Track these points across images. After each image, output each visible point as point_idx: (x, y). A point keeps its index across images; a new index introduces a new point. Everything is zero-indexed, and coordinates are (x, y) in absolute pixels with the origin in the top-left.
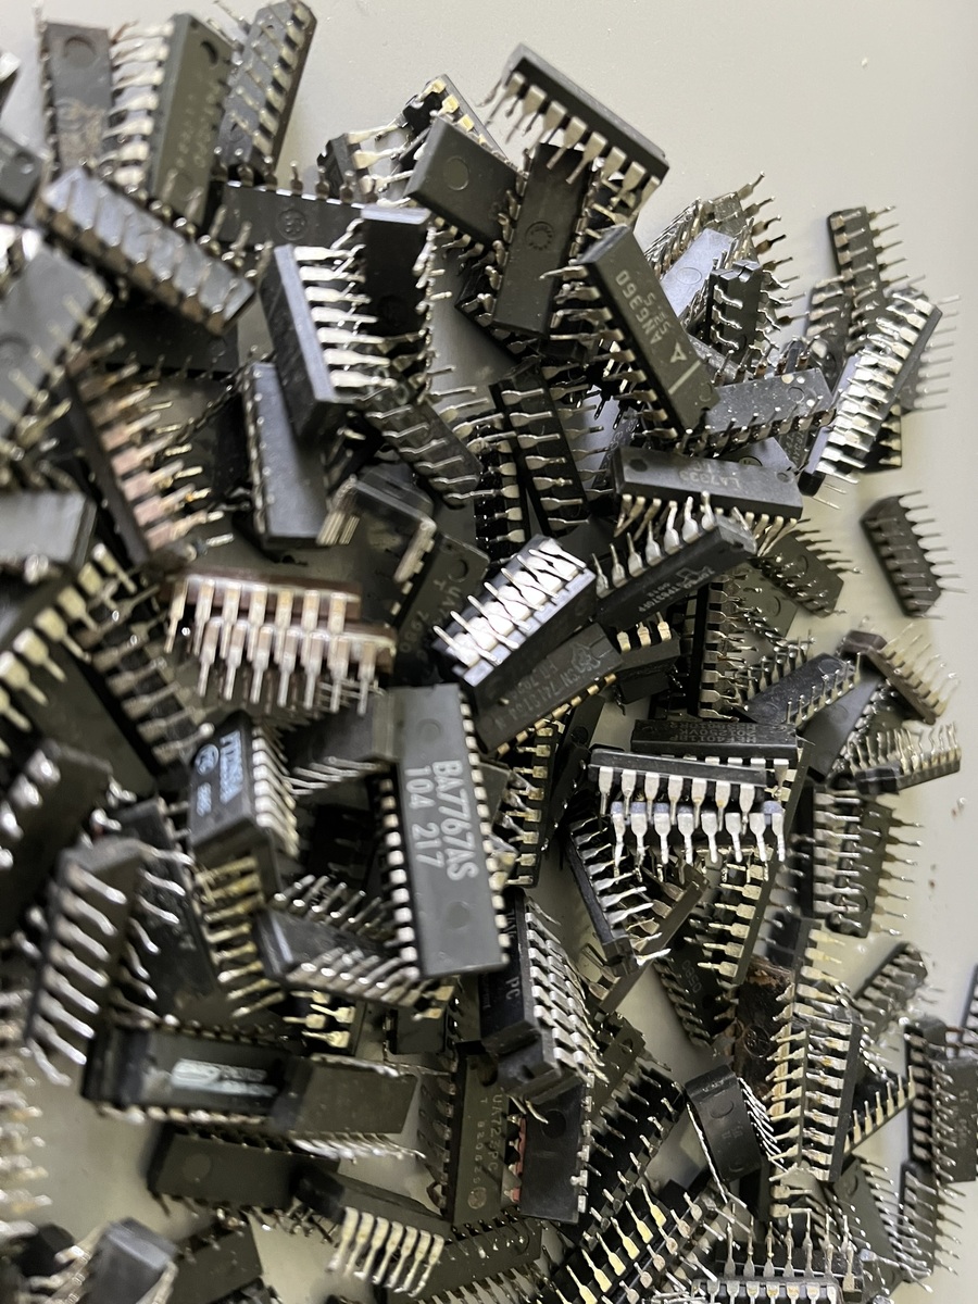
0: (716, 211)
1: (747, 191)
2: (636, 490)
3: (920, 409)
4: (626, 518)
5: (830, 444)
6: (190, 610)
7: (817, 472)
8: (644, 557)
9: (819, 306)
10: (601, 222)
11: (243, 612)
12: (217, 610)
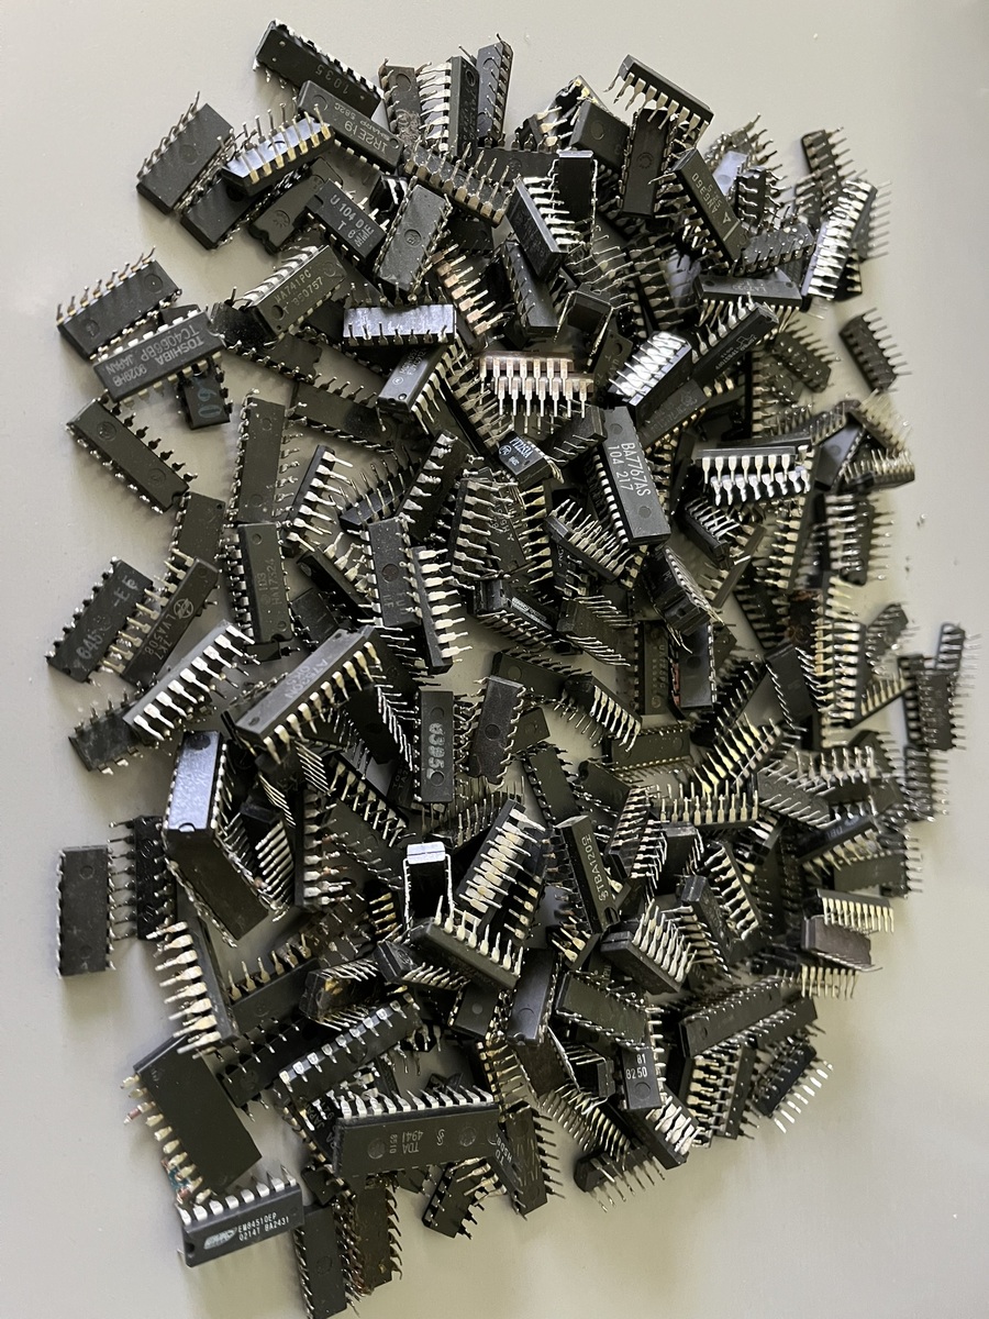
0: (733, 140)
1: (750, 126)
2: (710, 296)
3: (872, 258)
4: (706, 313)
5: (815, 276)
6: (490, 373)
7: (809, 294)
8: (717, 335)
9: (801, 195)
10: (677, 149)
11: (517, 373)
12: (503, 373)
